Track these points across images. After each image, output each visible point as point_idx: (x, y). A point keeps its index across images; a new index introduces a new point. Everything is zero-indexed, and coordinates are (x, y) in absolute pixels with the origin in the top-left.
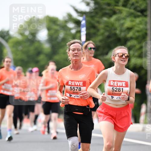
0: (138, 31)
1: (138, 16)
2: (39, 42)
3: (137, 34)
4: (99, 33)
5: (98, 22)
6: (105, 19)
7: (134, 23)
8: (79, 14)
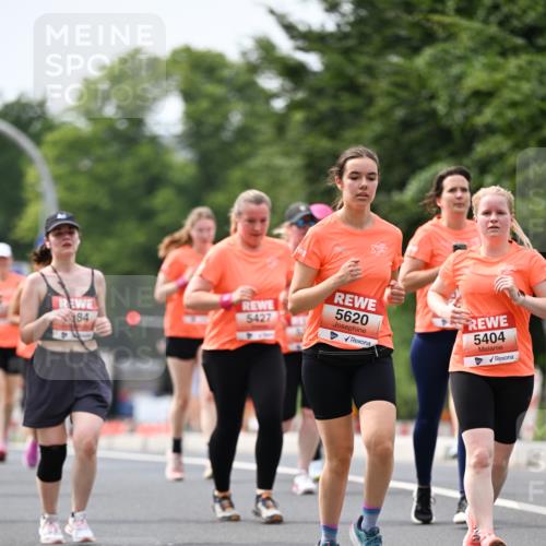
0: (514, 105)
1: (515, 51)
2: (154, 140)
3: (510, 114)
4: (373, 111)
5: (370, 71)
6: (395, 59)
7: (499, 76)
8: (300, 43)
